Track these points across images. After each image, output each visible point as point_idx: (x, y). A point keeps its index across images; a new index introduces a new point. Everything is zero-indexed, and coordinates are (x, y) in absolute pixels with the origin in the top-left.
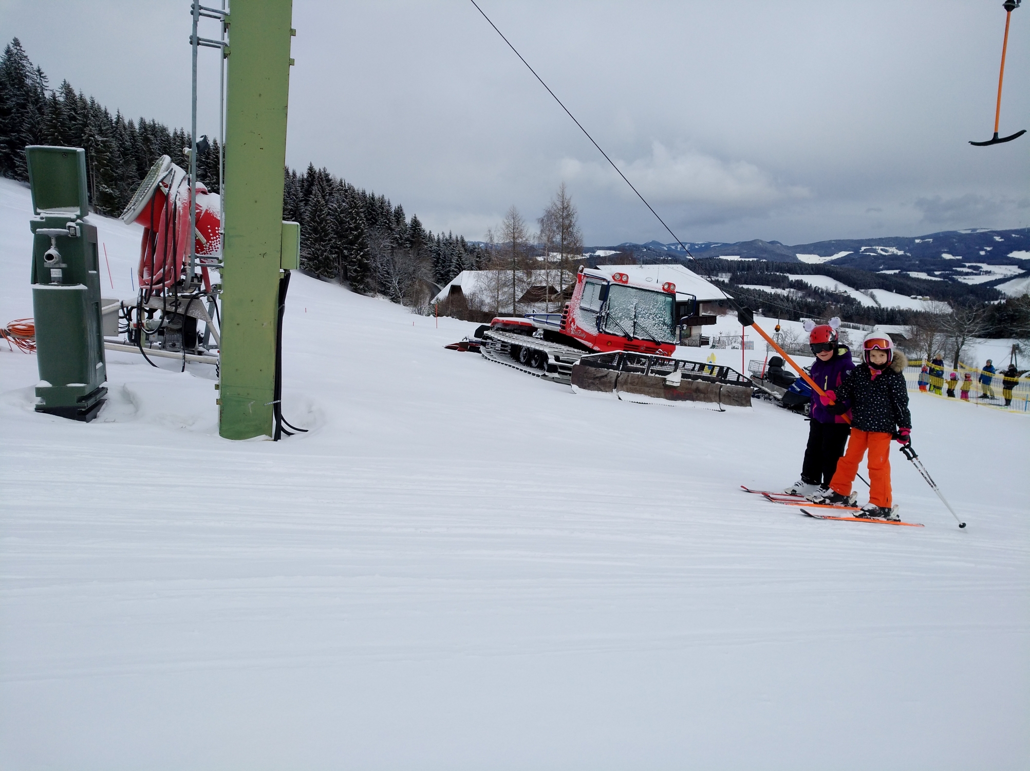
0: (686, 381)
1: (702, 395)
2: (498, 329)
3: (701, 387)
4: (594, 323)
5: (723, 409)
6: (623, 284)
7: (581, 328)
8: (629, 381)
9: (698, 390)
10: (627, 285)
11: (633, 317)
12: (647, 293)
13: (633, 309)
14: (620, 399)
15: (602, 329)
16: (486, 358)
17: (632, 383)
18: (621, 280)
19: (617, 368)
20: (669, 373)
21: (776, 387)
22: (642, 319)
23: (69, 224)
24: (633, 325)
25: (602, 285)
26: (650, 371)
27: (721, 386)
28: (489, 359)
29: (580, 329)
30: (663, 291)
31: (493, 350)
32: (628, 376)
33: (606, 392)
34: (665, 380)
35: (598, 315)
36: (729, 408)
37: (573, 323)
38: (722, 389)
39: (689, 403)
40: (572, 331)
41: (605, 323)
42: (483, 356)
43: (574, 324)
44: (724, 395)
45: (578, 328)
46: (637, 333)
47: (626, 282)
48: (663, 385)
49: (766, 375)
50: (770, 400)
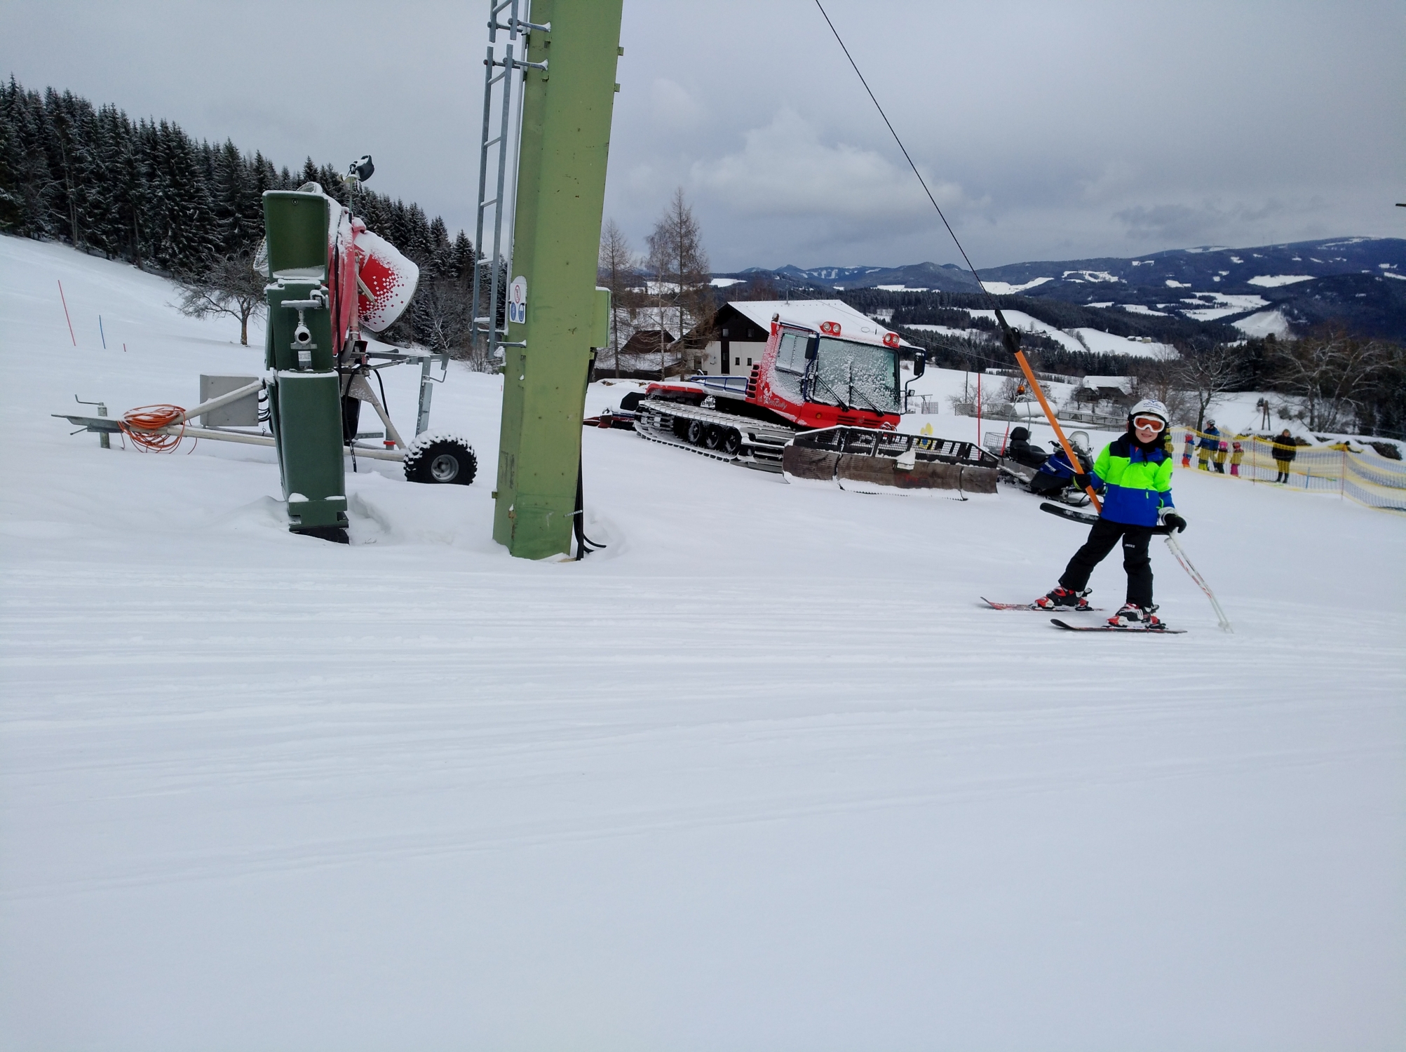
0: (921, 463)
1: (939, 481)
2: (655, 398)
3: (939, 470)
4: (798, 389)
5: (965, 498)
6: (834, 337)
7: (779, 395)
8: (852, 464)
9: (934, 474)
10: (839, 338)
11: (849, 380)
12: (865, 348)
13: (848, 370)
14: (841, 488)
15: (809, 397)
16: (644, 437)
17: (855, 468)
18: (832, 331)
19: (837, 448)
20: (900, 453)
21: (1022, 466)
22: (860, 383)
23: (314, 292)
24: (848, 390)
25: (810, 338)
26: (878, 451)
27: (962, 468)
28: (649, 439)
29: (777, 397)
30: (883, 345)
31: (651, 426)
32: (851, 458)
33: (825, 479)
34: (895, 462)
35: (803, 377)
36: (971, 496)
37: (766, 389)
38: (963, 472)
39: (924, 492)
40: (766, 399)
41: (812, 389)
42: (639, 434)
43: (769, 390)
44: (965, 480)
45: (774, 396)
46: (853, 401)
47: (838, 334)
48: (893, 468)
49: (1007, 451)
50: (1014, 483)
